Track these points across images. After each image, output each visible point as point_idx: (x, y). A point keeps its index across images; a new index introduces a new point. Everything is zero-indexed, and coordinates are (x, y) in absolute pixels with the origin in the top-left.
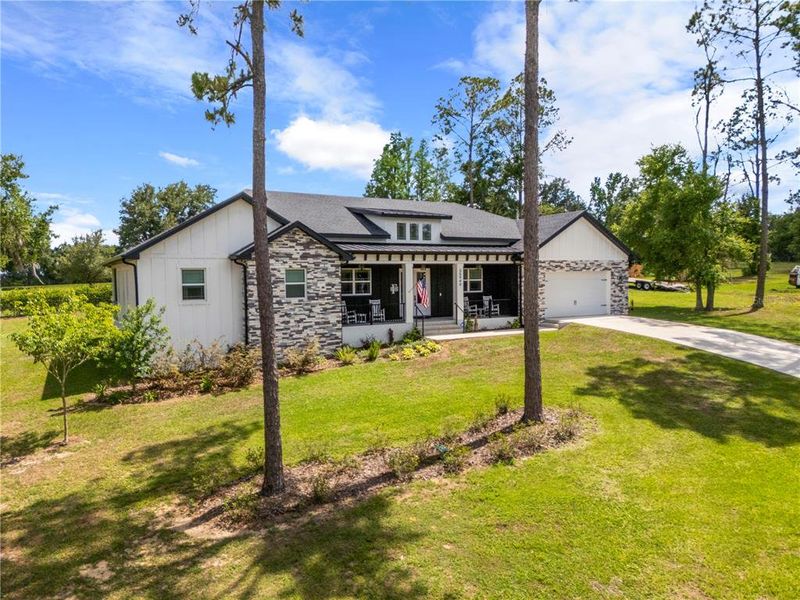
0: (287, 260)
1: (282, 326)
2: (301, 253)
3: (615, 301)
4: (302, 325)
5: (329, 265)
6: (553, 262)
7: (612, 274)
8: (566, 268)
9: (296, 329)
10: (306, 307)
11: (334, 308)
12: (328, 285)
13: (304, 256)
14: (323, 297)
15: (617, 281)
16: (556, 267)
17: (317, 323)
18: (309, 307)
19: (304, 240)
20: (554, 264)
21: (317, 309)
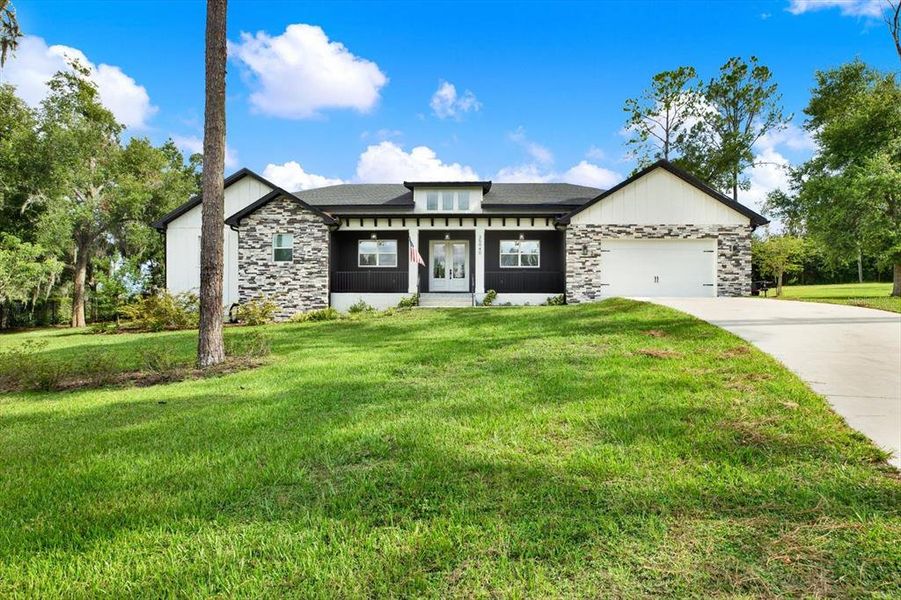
0: (274, 225)
1: (268, 287)
2: (288, 218)
3: (724, 280)
4: (287, 287)
5: (315, 230)
6: (616, 226)
7: (720, 243)
8: (635, 234)
9: (281, 290)
10: (291, 271)
11: (320, 272)
12: (314, 249)
13: (291, 222)
14: (309, 260)
15: (728, 252)
16: (620, 232)
17: (301, 286)
18: (294, 271)
19: (291, 207)
20: (617, 229)
21: (303, 273)
